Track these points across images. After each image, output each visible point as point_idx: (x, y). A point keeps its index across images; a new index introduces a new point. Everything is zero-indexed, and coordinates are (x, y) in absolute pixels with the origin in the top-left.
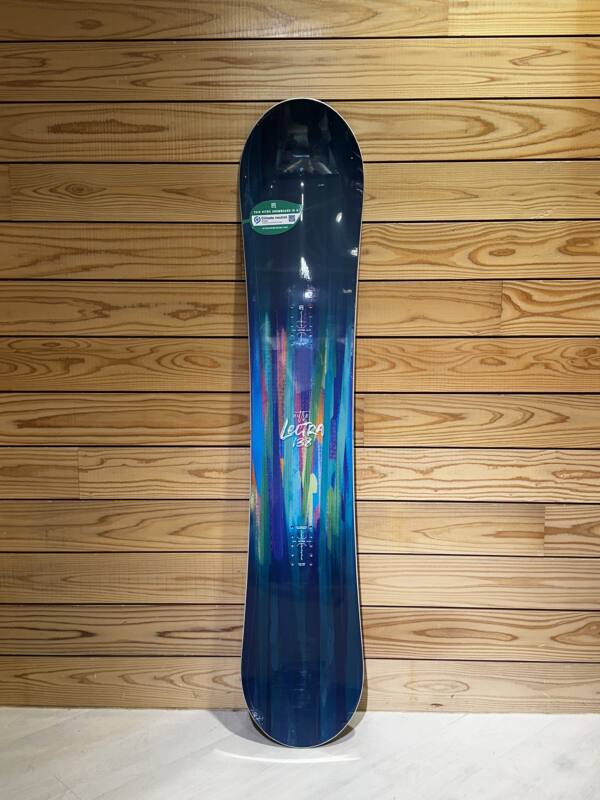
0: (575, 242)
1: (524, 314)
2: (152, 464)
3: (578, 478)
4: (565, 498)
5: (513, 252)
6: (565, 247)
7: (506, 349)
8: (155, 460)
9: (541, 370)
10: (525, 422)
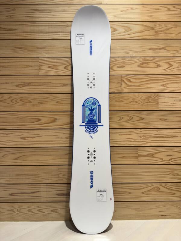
0: (143, 64)
1: (128, 86)
2: (9, 135)
3: (148, 138)
4: (144, 145)
5: (124, 67)
6: (140, 65)
7: (123, 97)
8: (10, 134)
9: (134, 103)
10: (130, 120)
